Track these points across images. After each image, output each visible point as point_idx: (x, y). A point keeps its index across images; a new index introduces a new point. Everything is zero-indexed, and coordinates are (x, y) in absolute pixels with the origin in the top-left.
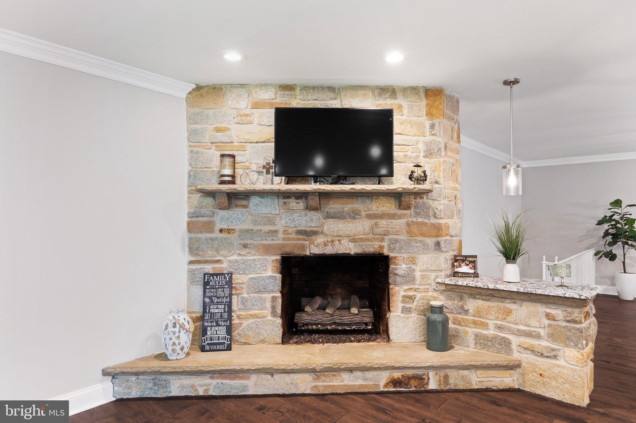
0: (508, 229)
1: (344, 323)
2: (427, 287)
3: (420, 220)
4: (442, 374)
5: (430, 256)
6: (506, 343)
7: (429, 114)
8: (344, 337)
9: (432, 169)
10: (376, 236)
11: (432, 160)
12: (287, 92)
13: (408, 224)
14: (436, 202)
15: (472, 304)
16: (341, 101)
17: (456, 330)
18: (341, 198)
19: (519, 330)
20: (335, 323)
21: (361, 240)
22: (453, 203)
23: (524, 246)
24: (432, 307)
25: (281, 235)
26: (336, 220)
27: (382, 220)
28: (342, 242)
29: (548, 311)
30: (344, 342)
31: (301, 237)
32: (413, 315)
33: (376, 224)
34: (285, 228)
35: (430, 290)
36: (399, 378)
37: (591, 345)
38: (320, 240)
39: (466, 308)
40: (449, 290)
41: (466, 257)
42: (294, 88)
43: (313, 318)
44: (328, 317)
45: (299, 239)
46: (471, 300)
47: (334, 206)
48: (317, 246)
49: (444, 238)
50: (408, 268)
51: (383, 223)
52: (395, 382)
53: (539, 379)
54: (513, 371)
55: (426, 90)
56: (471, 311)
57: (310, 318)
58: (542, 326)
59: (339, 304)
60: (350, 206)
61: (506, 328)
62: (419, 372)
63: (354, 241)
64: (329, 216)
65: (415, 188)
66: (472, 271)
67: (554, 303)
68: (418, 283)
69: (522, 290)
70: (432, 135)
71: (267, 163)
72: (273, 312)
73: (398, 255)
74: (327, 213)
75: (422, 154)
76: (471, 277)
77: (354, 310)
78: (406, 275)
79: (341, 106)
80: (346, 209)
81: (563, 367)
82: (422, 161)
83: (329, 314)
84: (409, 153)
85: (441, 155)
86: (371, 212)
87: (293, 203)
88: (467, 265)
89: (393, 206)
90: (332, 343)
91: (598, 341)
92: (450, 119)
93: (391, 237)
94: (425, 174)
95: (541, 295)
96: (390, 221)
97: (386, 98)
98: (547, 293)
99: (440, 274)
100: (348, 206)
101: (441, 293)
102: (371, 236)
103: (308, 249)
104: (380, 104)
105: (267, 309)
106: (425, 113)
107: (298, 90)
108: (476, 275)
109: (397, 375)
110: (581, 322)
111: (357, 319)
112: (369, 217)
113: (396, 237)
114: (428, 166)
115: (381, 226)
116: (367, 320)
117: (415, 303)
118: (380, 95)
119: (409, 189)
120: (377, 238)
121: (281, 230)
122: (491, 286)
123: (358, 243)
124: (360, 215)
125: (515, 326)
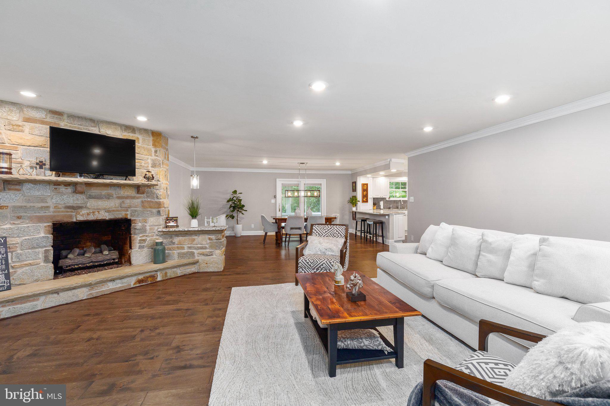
0: (193, 203)
1: (99, 261)
2: (153, 234)
3: (149, 199)
4: (164, 272)
5: (155, 218)
6: (193, 254)
7: (154, 145)
8: (101, 268)
9: (156, 174)
10: (123, 209)
11: (156, 169)
12: (56, 116)
13: (142, 202)
14: (158, 191)
15: (176, 240)
16: (99, 129)
17: (168, 253)
18: (100, 187)
19: (198, 247)
20: (92, 262)
21: (113, 211)
22: (165, 191)
23: (200, 211)
24: (157, 243)
25: (52, 209)
26: (96, 199)
27: (127, 200)
28: (100, 212)
29: (209, 237)
30: (102, 270)
31: (69, 210)
32: (145, 249)
33: (123, 202)
34: (56, 205)
35: (155, 235)
36: (142, 279)
37: (224, 248)
38: (84, 211)
39: (174, 241)
40: (165, 234)
41: (172, 218)
42: (62, 115)
43: (75, 261)
44: (86, 259)
45: (68, 212)
46: (176, 237)
47: (94, 191)
48: (82, 215)
49: (162, 209)
50: (142, 225)
51: (128, 201)
52: (140, 281)
53: (206, 265)
54: (195, 265)
55: (152, 132)
56: (176, 243)
57: (73, 261)
58: (207, 243)
59: (93, 250)
60: (106, 191)
61: (192, 247)
62: (153, 274)
63: (108, 211)
64: (90, 197)
65: (149, 183)
66: (175, 224)
67: (212, 233)
68: (148, 232)
69: (200, 229)
70: (156, 156)
71: (39, 161)
72: (46, 260)
73: (137, 218)
74: (90, 195)
75: (150, 165)
76: (175, 227)
77: (106, 252)
78: (141, 229)
79: (99, 132)
80: (103, 193)
81: (215, 258)
82: (150, 169)
83: (87, 257)
84: (143, 164)
85: (160, 167)
86: (120, 195)
87: (62, 189)
88: (173, 222)
89: (134, 192)
90: (93, 272)
91: (227, 246)
92: (164, 148)
93: (132, 209)
94: (153, 176)
95: (207, 230)
96: (132, 200)
97: (129, 133)
98: (209, 229)
99: (160, 227)
100: (104, 192)
101: (160, 236)
102: (120, 208)
103: (74, 218)
104: (125, 135)
105: (40, 259)
106: (152, 144)
107: (65, 117)
108: (177, 226)
109: (140, 277)
110: (221, 239)
111: (108, 257)
112: (119, 198)
113: (135, 209)
114: (154, 171)
115: (126, 203)
116: (114, 257)
117: (146, 243)
118: (125, 130)
119: (145, 184)
120: (124, 210)
121: (52, 206)
122: (186, 230)
123: (111, 213)
124: (112, 197)
125: (196, 246)
